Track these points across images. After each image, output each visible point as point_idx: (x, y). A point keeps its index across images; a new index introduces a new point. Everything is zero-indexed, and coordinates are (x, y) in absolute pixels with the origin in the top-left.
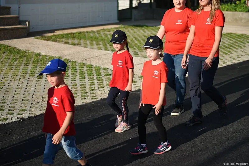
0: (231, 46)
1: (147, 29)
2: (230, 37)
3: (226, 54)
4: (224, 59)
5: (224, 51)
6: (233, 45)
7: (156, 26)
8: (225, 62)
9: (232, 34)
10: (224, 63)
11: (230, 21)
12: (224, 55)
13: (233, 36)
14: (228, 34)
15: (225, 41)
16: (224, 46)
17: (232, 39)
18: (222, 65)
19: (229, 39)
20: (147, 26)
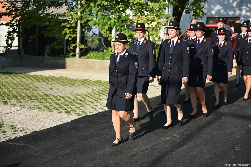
0: (101, 93)
1: (16, 77)
2: (100, 85)
3: (97, 101)
4: (95, 107)
5: (94, 98)
6: (102, 92)
7: (25, 73)
8: (96, 109)
9: (101, 82)
10: (95, 111)
11: (99, 68)
12: (95, 103)
13: (103, 84)
14: (97, 81)
15: (94, 89)
16: (94, 93)
17: (102, 87)
18: (93, 112)
19: (98, 86)
20: (16, 74)
